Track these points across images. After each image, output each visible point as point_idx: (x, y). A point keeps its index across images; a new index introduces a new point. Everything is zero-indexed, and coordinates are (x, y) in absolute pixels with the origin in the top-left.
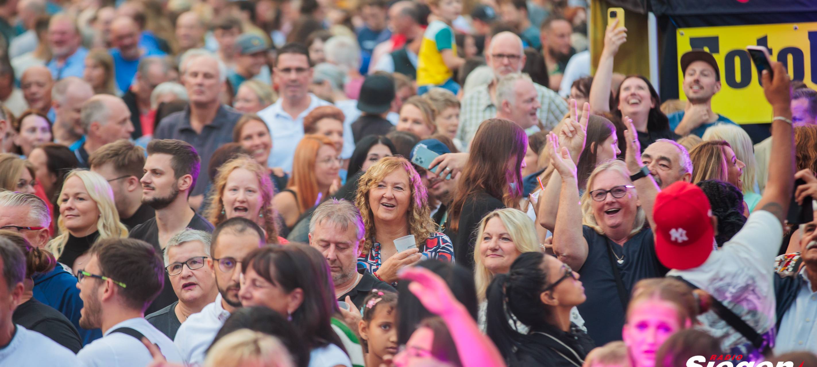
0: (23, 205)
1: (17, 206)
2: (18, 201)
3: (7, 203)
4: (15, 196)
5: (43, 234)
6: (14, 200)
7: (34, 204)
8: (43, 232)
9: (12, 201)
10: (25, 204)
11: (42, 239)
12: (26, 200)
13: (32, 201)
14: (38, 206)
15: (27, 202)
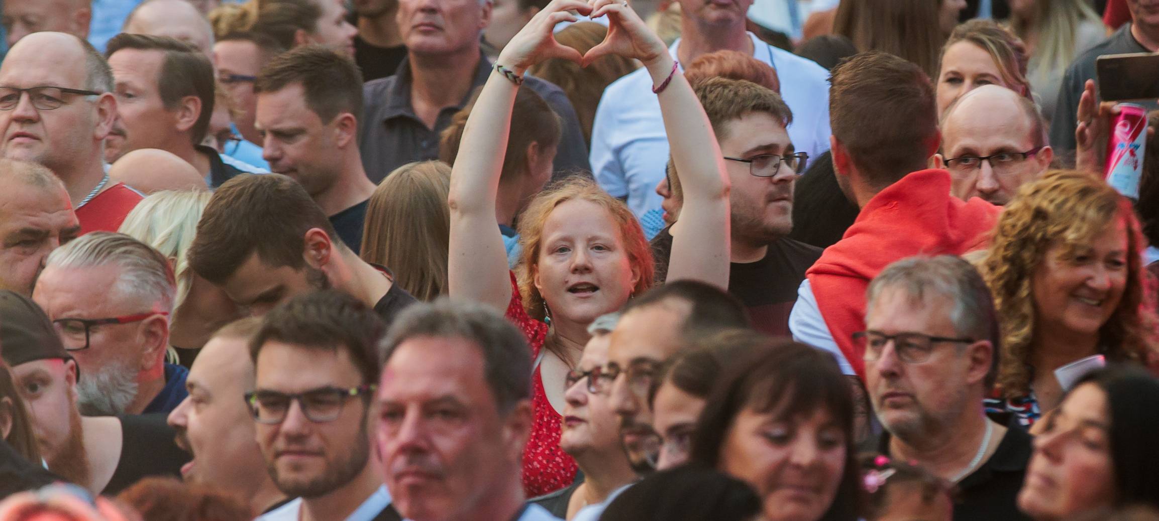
0: (102, 264)
1: (90, 264)
2: (90, 254)
3: (67, 259)
4: (86, 244)
5: (154, 329)
6: (81, 254)
7: (128, 261)
8: (153, 323)
9: (78, 255)
10: (105, 261)
11: (152, 340)
12: (109, 253)
13: (125, 252)
14: (136, 265)
15: (113, 256)
